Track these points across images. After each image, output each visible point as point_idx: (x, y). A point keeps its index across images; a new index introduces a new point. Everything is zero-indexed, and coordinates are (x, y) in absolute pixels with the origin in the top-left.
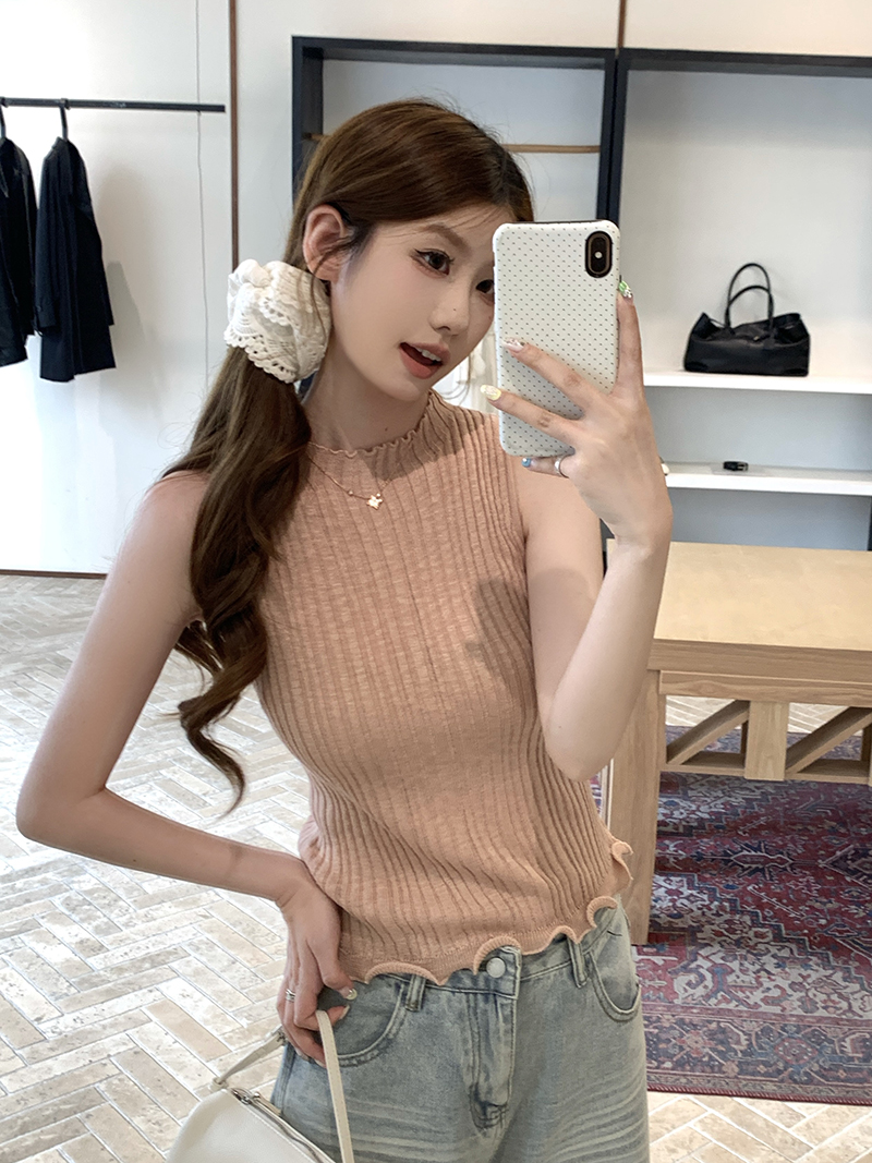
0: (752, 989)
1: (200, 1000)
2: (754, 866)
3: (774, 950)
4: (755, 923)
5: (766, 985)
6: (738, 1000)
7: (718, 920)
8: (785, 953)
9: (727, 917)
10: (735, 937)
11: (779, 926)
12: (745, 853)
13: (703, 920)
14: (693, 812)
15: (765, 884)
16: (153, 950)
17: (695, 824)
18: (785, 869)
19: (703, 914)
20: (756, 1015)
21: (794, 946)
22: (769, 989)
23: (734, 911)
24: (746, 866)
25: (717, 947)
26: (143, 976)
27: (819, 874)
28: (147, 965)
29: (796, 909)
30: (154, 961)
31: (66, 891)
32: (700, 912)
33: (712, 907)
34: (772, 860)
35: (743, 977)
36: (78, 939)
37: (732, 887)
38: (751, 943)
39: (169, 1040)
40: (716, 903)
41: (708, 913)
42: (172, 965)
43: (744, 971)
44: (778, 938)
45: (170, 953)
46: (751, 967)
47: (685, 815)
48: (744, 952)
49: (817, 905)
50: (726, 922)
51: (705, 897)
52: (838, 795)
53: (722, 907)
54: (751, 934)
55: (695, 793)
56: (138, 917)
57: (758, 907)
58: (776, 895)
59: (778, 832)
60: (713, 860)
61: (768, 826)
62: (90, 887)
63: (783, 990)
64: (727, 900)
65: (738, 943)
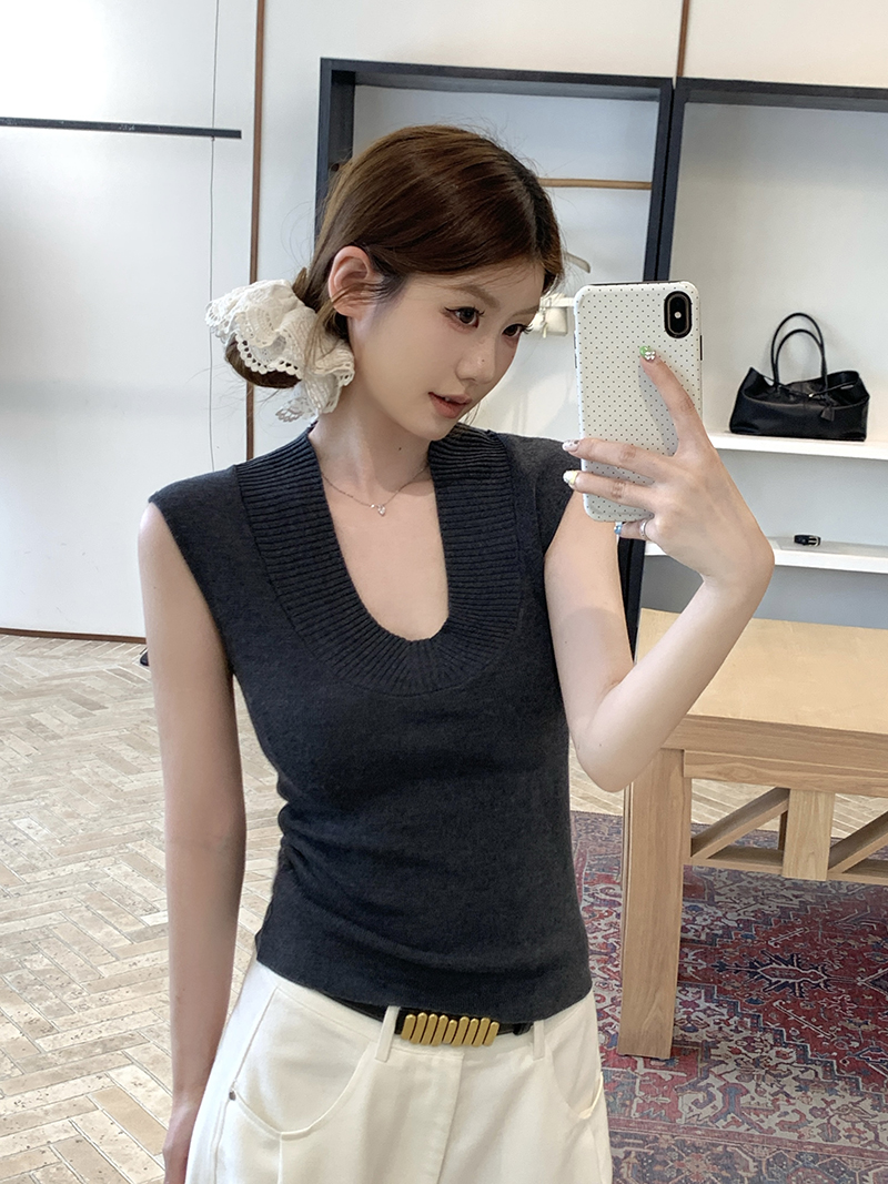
0: (769, 1112)
1: (154, 1090)
2: (783, 981)
3: (796, 1072)
4: (777, 1043)
5: (782, 1110)
6: (750, 1123)
7: (736, 1037)
8: (809, 1075)
9: (747, 1033)
10: (754, 1056)
11: (805, 1048)
12: (774, 965)
13: (720, 1035)
14: (719, 919)
15: (795, 1001)
16: (104, 1034)
17: (720, 932)
18: (818, 985)
19: (720, 1028)
20: (771, 1140)
21: (819, 1069)
22: (786, 1113)
23: (755, 1028)
24: (774, 980)
25: (732, 1065)
26: (93, 1062)
27: (856, 994)
28: (99, 1050)
29: (826, 1029)
30: (107, 1046)
31: (18, 969)
32: (717, 1027)
33: (731, 1022)
34: (806, 975)
35: (758, 1099)
36: (27, 1019)
37: (756, 1002)
38: (772, 1063)
39: (116, 1129)
40: (736, 1018)
41: (726, 1029)
42: (127, 1050)
43: (761, 1093)
44: (802, 1058)
45: (126, 1039)
46: (768, 1089)
47: (709, 922)
48: (763, 1072)
49: (851, 1026)
50: (745, 1039)
51: (725, 1011)
52: (886, 909)
53: (741, 1023)
54: (772, 1053)
55: (723, 898)
56: (92, 1000)
57: (783, 1025)
58: (804, 1012)
59: (814, 945)
60: (737, 972)
61: (803, 938)
62: (41, 968)
63: (802, 1116)
64: (748, 1016)
65: (756, 1062)
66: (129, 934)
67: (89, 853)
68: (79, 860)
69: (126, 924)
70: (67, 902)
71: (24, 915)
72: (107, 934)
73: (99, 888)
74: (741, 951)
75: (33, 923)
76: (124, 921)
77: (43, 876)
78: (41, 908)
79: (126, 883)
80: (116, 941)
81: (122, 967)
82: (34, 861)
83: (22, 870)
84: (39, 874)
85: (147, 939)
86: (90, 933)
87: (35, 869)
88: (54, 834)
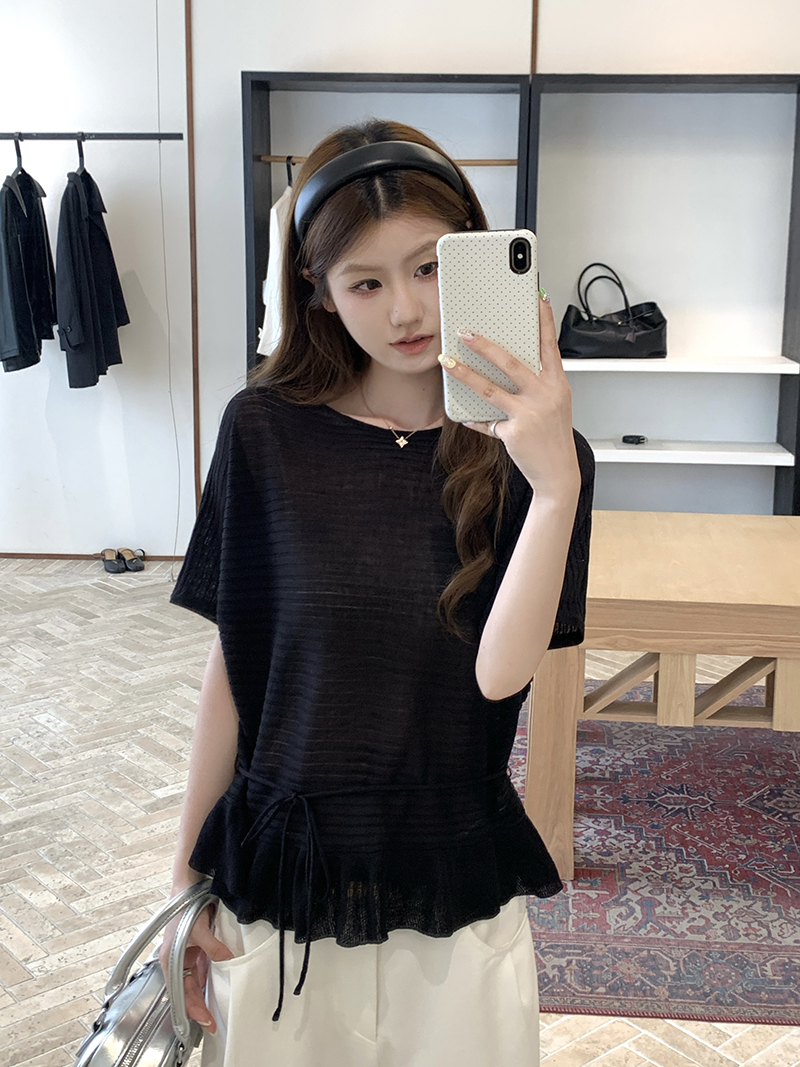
0: (679, 919)
2: (677, 807)
3: (697, 884)
4: (679, 860)
5: (691, 916)
6: (666, 929)
7: (645, 857)
8: (708, 886)
9: (653, 854)
10: (661, 872)
11: (702, 862)
12: (668, 795)
13: (631, 857)
14: (619, 759)
15: (689, 824)
16: (129, 894)
17: (621, 770)
18: (706, 809)
19: (631, 851)
20: (684, 943)
21: (716, 880)
22: (694, 919)
23: (659, 849)
24: (670, 807)
25: (645, 882)
26: (123, 918)
27: (738, 813)
28: (126, 908)
29: (717, 846)
30: (132, 904)
31: (50, 843)
32: (628, 850)
33: (638, 845)
34: (696, 801)
35: (669, 909)
36: (61, 886)
37: (657, 827)
38: (677, 878)
40: (642, 842)
41: (635, 851)
43: (671, 903)
44: (701, 871)
45: (147, 896)
46: (676, 899)
47: (610, 762)
48: (670, 886)
49: (737, 842)
50: (652, 859)
51: (632, 836)
52: (753, 741)
53: (648, 846)
54: (676, 869)
55: (620, 742)
56: (117, 864)
57: (682, 845)
58: (698, 833)
59: (699, 776)
60: (638, 802)
61: (689, 770)
62: (71, 840)
63: (707, 920)
64: (653, 839)
65: (664, 877)
66: (145, 807)
67: (105, 739)
68: (96, 746)
69: (141, 798)
70: (90, 783)
71: (52, 796)
72: (125, 807)
73: (115, 770)
74: (640, 785)
75: (60, 802)
76: (138, 795)
77: (66, 761)
78: (68, 788)
79: (137, 763)
80: (134, 813)
81: (142, 834)
82: (56, 750)
83: (46, 757)
84: (62, 760)
85: (158, 809)
86: (111, 808)
87: (57, 756)
88: (72, 726)
